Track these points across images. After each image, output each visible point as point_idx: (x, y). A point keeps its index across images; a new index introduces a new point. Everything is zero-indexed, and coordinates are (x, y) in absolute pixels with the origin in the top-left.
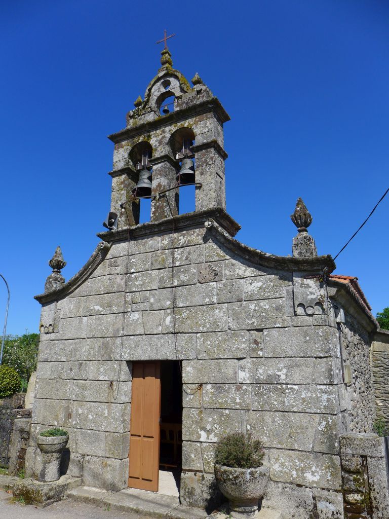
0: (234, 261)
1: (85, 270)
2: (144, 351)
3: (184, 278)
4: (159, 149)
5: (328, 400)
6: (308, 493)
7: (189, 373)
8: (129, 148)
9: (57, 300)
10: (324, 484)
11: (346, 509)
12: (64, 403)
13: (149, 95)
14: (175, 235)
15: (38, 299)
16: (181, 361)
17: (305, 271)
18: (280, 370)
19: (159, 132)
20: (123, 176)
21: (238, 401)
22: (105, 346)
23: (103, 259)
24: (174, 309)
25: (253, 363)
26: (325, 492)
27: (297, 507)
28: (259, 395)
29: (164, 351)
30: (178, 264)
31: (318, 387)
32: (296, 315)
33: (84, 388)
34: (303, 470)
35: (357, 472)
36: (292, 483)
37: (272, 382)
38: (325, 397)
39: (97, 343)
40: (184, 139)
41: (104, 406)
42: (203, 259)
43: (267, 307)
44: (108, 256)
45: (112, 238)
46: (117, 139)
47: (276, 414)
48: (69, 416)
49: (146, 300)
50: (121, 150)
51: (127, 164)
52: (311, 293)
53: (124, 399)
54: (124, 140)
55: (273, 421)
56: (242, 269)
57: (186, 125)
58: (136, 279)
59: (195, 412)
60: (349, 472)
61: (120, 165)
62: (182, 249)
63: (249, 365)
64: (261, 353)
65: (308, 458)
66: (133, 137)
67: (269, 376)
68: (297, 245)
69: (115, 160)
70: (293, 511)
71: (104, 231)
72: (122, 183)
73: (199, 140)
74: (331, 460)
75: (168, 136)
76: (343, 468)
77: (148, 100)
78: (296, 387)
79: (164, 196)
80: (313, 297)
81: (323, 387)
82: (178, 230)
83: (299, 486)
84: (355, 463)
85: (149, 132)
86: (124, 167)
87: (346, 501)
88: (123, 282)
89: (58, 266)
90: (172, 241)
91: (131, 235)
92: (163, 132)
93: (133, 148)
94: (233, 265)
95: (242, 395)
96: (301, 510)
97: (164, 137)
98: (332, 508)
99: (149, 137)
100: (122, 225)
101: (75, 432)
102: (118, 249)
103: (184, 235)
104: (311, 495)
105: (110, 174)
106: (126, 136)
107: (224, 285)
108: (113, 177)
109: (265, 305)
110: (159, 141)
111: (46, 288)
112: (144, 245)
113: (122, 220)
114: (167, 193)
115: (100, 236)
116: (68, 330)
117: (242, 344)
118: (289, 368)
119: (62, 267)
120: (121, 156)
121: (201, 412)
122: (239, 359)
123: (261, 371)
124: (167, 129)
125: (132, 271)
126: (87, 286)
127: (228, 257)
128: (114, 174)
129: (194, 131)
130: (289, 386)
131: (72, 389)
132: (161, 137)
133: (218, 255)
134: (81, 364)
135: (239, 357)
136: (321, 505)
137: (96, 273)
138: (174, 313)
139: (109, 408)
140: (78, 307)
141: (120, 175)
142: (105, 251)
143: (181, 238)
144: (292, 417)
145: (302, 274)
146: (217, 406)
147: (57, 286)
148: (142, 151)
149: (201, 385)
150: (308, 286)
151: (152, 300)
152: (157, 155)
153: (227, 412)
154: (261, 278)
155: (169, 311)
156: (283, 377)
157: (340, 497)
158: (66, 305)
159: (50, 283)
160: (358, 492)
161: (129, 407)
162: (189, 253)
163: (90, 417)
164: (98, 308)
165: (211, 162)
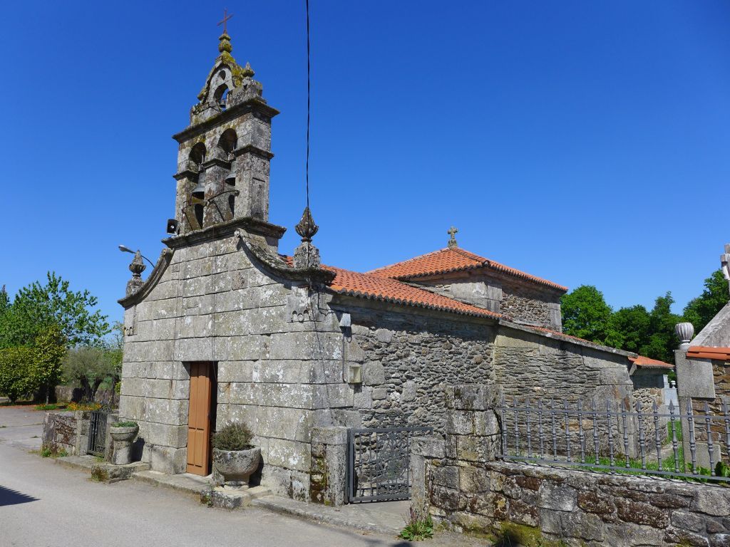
0: (256, 270)
1: (154, 275)
2: (194, 352)
3: (222, 284)
4: (211, 151)
5: (308, 397)
6: (289, 473)
7: (222, 370)
8: (189, 148)
9: (136, 304)
10: (300, 467)
11: (311, 487)
12: (140, 400)
13: (208, 88)
14: (219, 242)
15: (121, 302)
16: (216, 362)
17: (299, 280)
18: (279, 371)
19: (211, 132)
20: (185, 179)
21: (252, 397)
22: (168, 348)
23: (168, 264)
24: (214, 314)
25: (263, 364)
26: (300, 473)
27: (281, 485)
28: (265, 392)
29: (206, 356)
30: (219, 271)
31: (302, 386)
32: (292, 322)
33: (153, 386)
34: (288, 456)
35: (320, 457)
36: (281, 466)
37: (272, 382)
38: (305, 394)
39: (163, 345)
40: (228, 140)
41: (167, 402)
42: (236, 266)
43: (274, 314)
44: (172, 262)
45: (173, 244)
46: (180, 138)
47: (275, 409)
48: (144, 411)
49: (196, 305)
50: (184, 150)
51: (188, 166)
52: (303, 302)
53: (179, 395)
54: (185, 140)
55: (273, 415)
56: (263, 279)
57: (231, 126)
58: (190, 285)
59: (224, 407)
60: (316, 457)
61: (183, 168)
62: (222, 257)
63: (260, 366)
64: (268, 355)
65: (291, 446)
66: (192, 137)
67: (272, 376)
68: (296, 255)
69: (179, 162)
70: (278, 488)
71: (167, 236)
72: (184, 186)
73: (241, 143)
74: (306, 448)
75: (218, 137)
76: (313, 455)
77: (207, 94)
78: (288, 386)
79: (213, 202)
80: (303, 305)
81: (305, 386)
82: (219, 237)
83: (285, 468)
84: (318, 452)
85: (204, 132)
86: (185, 170)
87: (312, 480)
88: (181, 288)
89: (137, 270)
90: (216, 248)
91: (188, 242)
92: (215, 132)
93: (193, 149)
94: (255, 273)
95: (255, 392)
96: (283, 487)
97: (215, 138)
98: (301, 485)
99: (204, 137)
100: (184, 232)
101: (147, 425)
102: (180, 254)
103: (224, 242)
104: (290, 475)
105: (174, 177)
106: (186, 136)
107: (248, 292)
108: (178, 180)
109: (273, 312)
110: (211, 139)
111: (127, 293)
112: (197, 252)
113: (182, 225)
114: (216, 199)
115: (163, 242)
116: (143, 334)
117: (255, 348)
118: (285, 368)
119: (142, 271)
120: (183, 157)
121: (228, 407)
122: (255, 361)
123: (267, 371)
124: (218, 129)
125: (188, 277)
126: (159, 290)
127: (252, 265)
128: (178, 177)
129: (237, 133)
130: (284, 385)
131: (145, 386)
132: (213, 138)
133: (246, 263)
134: (152, 364)
135: (254, 358)
136: (295, 483)
137: (163, 278)
138: (214, 318)
139: (170, 403)
140: (150, 311)
141: (182, 178)
142: (168, 257)
143: (222, 245)
144: (285, 411)
145: (299, 283)
146: (238, 402)
147: (134, 291)
148: (198, 153)
149: (229, 383)
150: (301, 295)
151: (200, 306)
152: (209, 157)
153: (244, 407)
154: (272, 286)
155: (210, 315)
156: (281, 377)
157: (307, 478)
158: (142, 307)
159: (130, 287)
160: (320, 473)
161: (186, 403)
162: (227, 260)
163: (158, 412)
164: (164, 312)
165: (247, 168)
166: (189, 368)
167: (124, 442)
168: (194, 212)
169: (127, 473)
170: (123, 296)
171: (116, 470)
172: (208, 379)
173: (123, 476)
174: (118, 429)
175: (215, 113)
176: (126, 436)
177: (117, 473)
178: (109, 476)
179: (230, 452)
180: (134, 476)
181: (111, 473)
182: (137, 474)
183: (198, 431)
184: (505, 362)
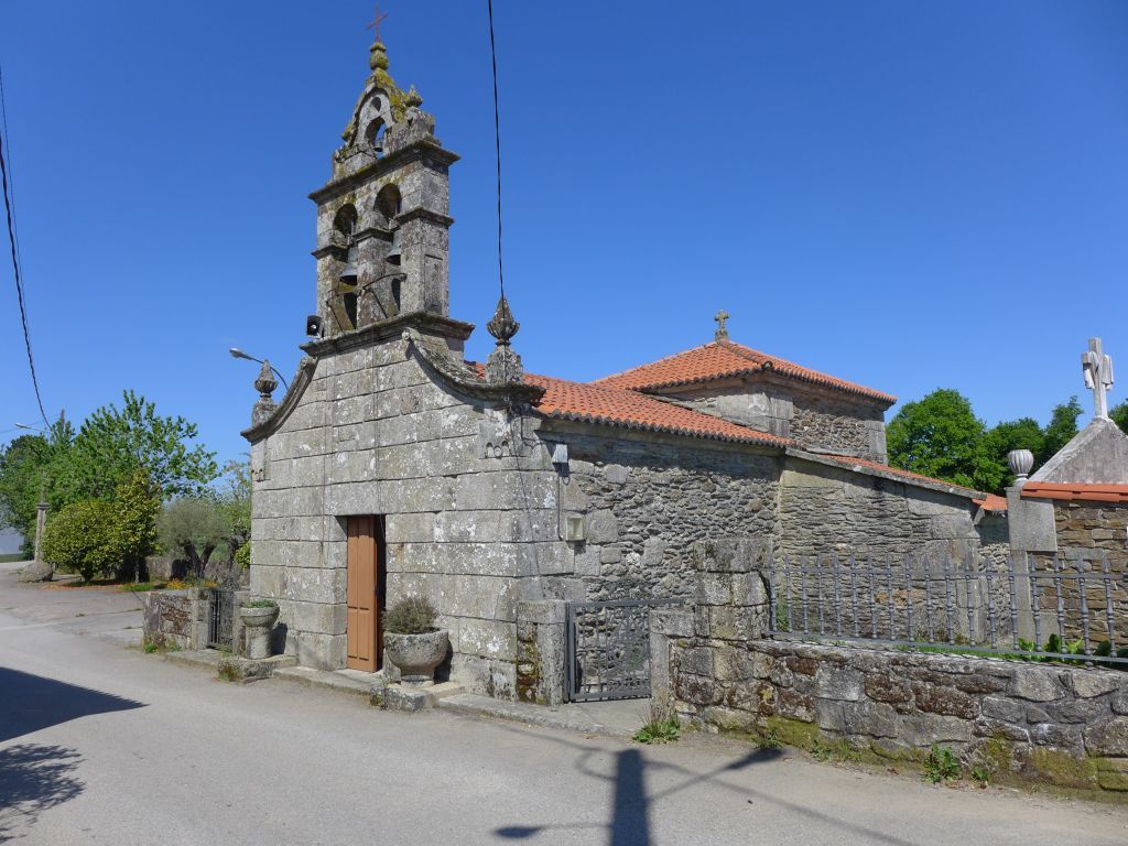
0: (434, 385)
1: (290, 395)
2: (351, 503)
3: (387, 407)
4: (364, 217)
5: (510, 560)
6: (487, 664)
7: (392, 530)
8: (334, 212)
9: (267, 437)
10: (504, 657)
11: (519, 682)
12: (279, 571)
13: (357, 124)
14: (380, 347)
15: (245, 435)
16: (384, 516)
17: (493, 400)
18: (470, 526)
19: (364, 189)
20: (329, 257)
21: (434, 563)
22: (315, 497)
23: (310, 380)
24: (378, 450)
25: (447, 517)
26: (502, 664)
27: (477, 680)
28: (452, 555)
29: (370, 507)
30: (382, 388)
31: (502, 545)
32: (486, 457)
33: (296, 550)
34: (485, 641)
35: (530, 641)
36: (476, 655)
37: (462, 540)
38: (507, 557)
39: (308, 493)
40: (388, 201)
41: (316, 572)
42: (405, 382)
43: (461, 447)
44: (316, 376)
45: (316, 351)
46: (319, 198)
47: (466, 578)
48: (284, 585)
49: (352, 437)
50: (325, 216)
51: (333, 239)
52: (500, 430)
53: (333, 562)
54: (327, 200)
55: (463, 586)
56: (444, 398)
57: (392, 181)
58: (342, 408)
59: (396, 577)
60: (524, 641)
61: (325, 241)
62: (386, 368)
63: (444, 520)
64: (454, 505)
65: (490, 627)
66: (337, 196)
67: (461, 533)
68: (489, 365)
69: (319, 232)
70: (474, 684)
71: (307, 340)
72: (328, 268)
73: (407, 205)
74: (509, 628)
75: (374, 196)
76: (519, 638)
77: (356, 132)
78: (483, 546)
79: (370, 290)
80: (500, 434)
81: (506, 545)
82: (381, 340)
83: (482, 657)
84: (527, 633)
85: (354, 189)
86: (328, 244)
87: (518, 672)
88: (330, 412)
89: (266, 388)
90: (376, 356)
91: (336, 348)
92: (369, 189)
93: (338, 213)
94: (433, 390)
95: (438, 555)
96: (481, 683)
97: (369, 198)
98: (504, 679)
99: (354, 196)
100: (330, 333)
101: (291, 605)
102: (326, 365)
103: (387, 348)
104: (488, 666)
105: (313, 254)
106: (326, 196)
107: (424, 417)
108: (318, 258)
109: (458, 442)
110: (364, 198)
111: (254, 421)
112: (350, 362)
113: (327, 323)
114: (374, 286)
115: (302, 348)
116: (279, 478)
117: (436, 495)
118: (478, 522)
119: (272, 389)
120: (324, 225)
121: (402, 577)
122: (436, 512)
123: (454, 527)
124: (373, 184)
125: (339, 397)
126: (298, 416)
127: (428, 380)
128: (318, 254)
129: (401, 190)
130: (478, 545)
131: (285, 551)
132: (366, 197)
133: (419, 376)
134: (293, 521)
135: (436, 509)
136: (496, 677)
137: (304, 399)
138: (378, 454)
139: (320, 574)
140: (287, 446)
141: (324, 256)
142: (310, 369)
143: (385, 351)
144: (480, 581)
145: (496, 403)
146: (415, 570)
147: (263, 418)
148: (346, 218)
149: (402, 544)
150: (497, 421)
151: (358, 437)
152: (362, 226)
153: (424, 576)
154: (457, 408)
155: (373, 451)
156: (473, 534)
157: (512, 669)
158: (275, 441)
159: (257, 413)
160: (529, 662)
161: (343, 574)
162: (393, 373)
163: (304, 586)
164: (306, 447)
165: (416, 241)
166: (345, 524)
167: (260, 629)
168: (343, 304)
169: (267, 670)
170: (248, 426)
171: (252, 666)
172: (372, 540)
173: (260, 674)
174: (251, 610)
175: (369, 160)
176: (262, 620)
177: (253, 670)
178: (244, 674)
179: (407, 636)
180: (276, 674)
181: (246, 670)
182: (281, 671)
183: (362, 612)
184: (795, 508)
